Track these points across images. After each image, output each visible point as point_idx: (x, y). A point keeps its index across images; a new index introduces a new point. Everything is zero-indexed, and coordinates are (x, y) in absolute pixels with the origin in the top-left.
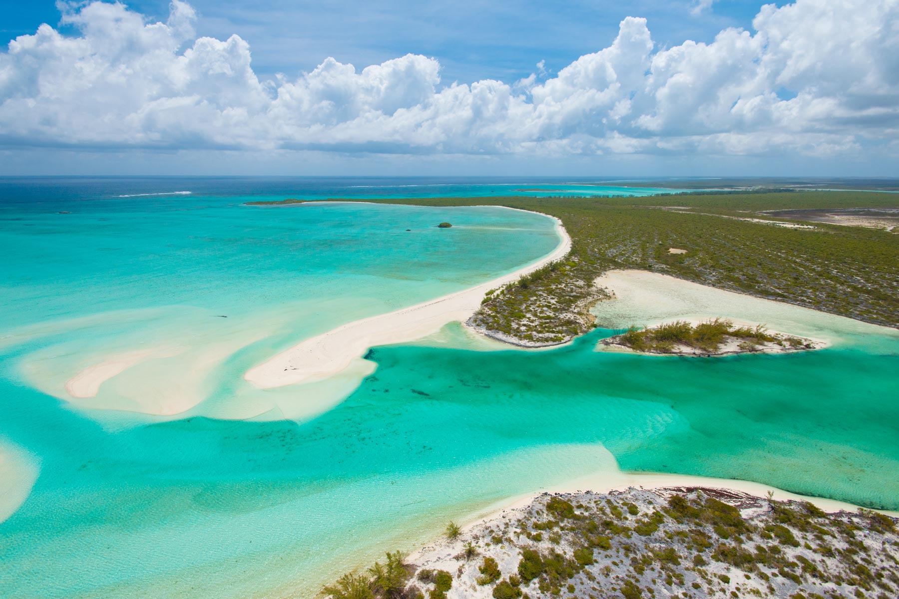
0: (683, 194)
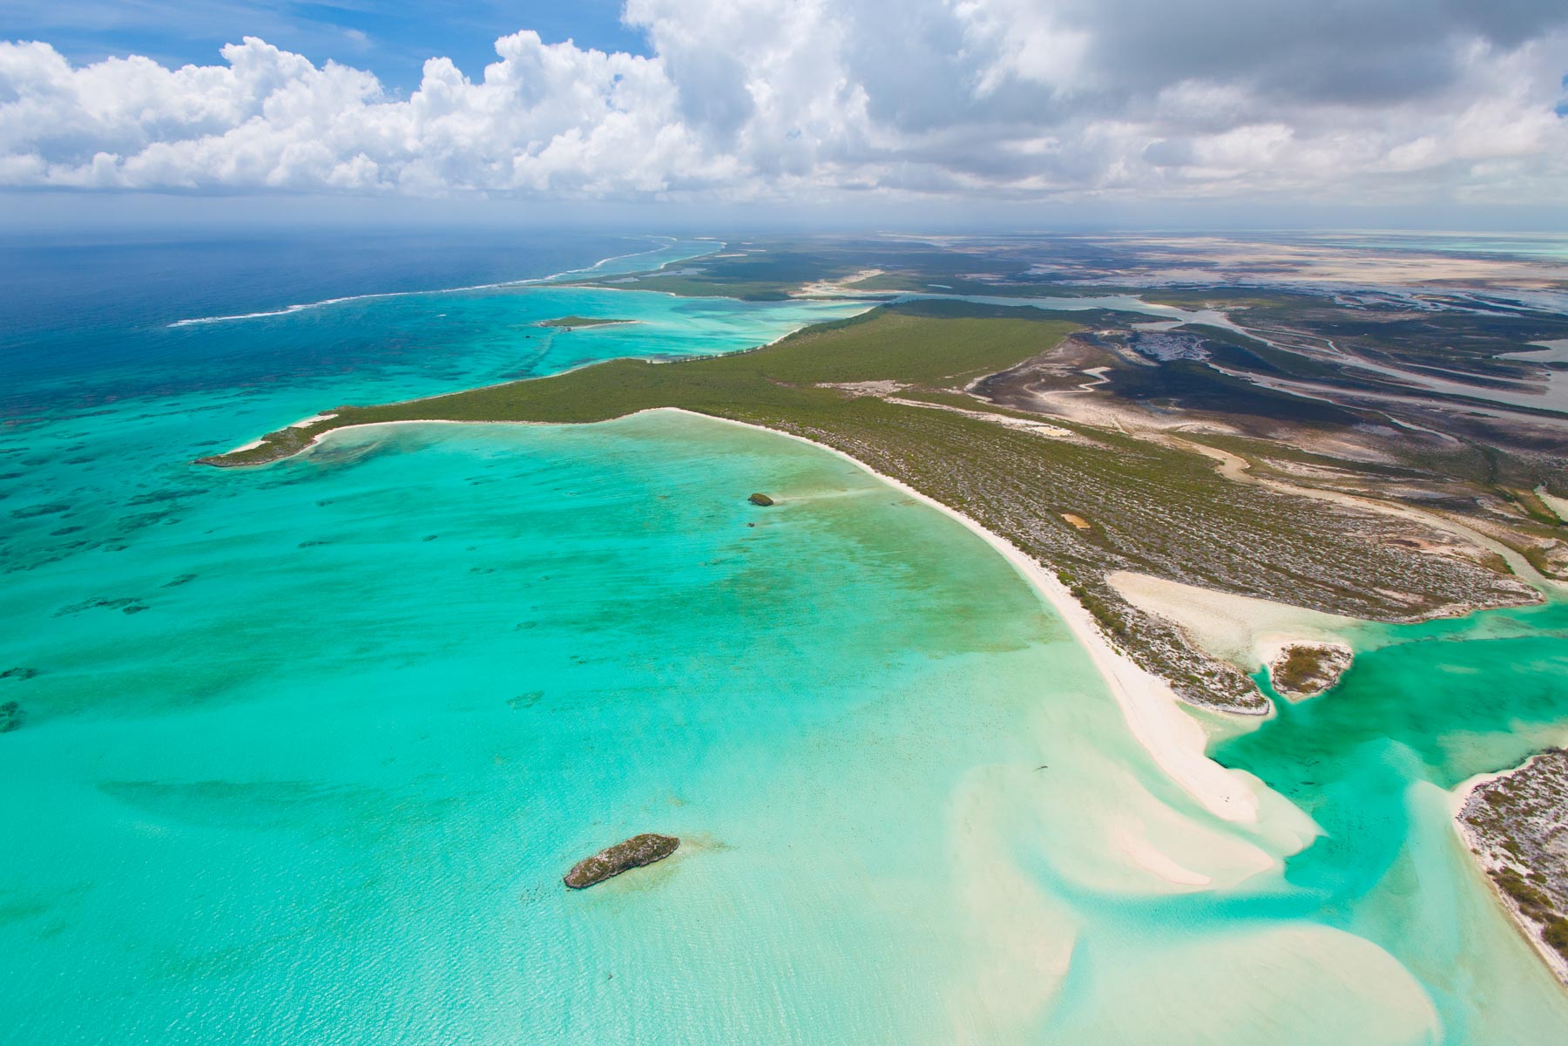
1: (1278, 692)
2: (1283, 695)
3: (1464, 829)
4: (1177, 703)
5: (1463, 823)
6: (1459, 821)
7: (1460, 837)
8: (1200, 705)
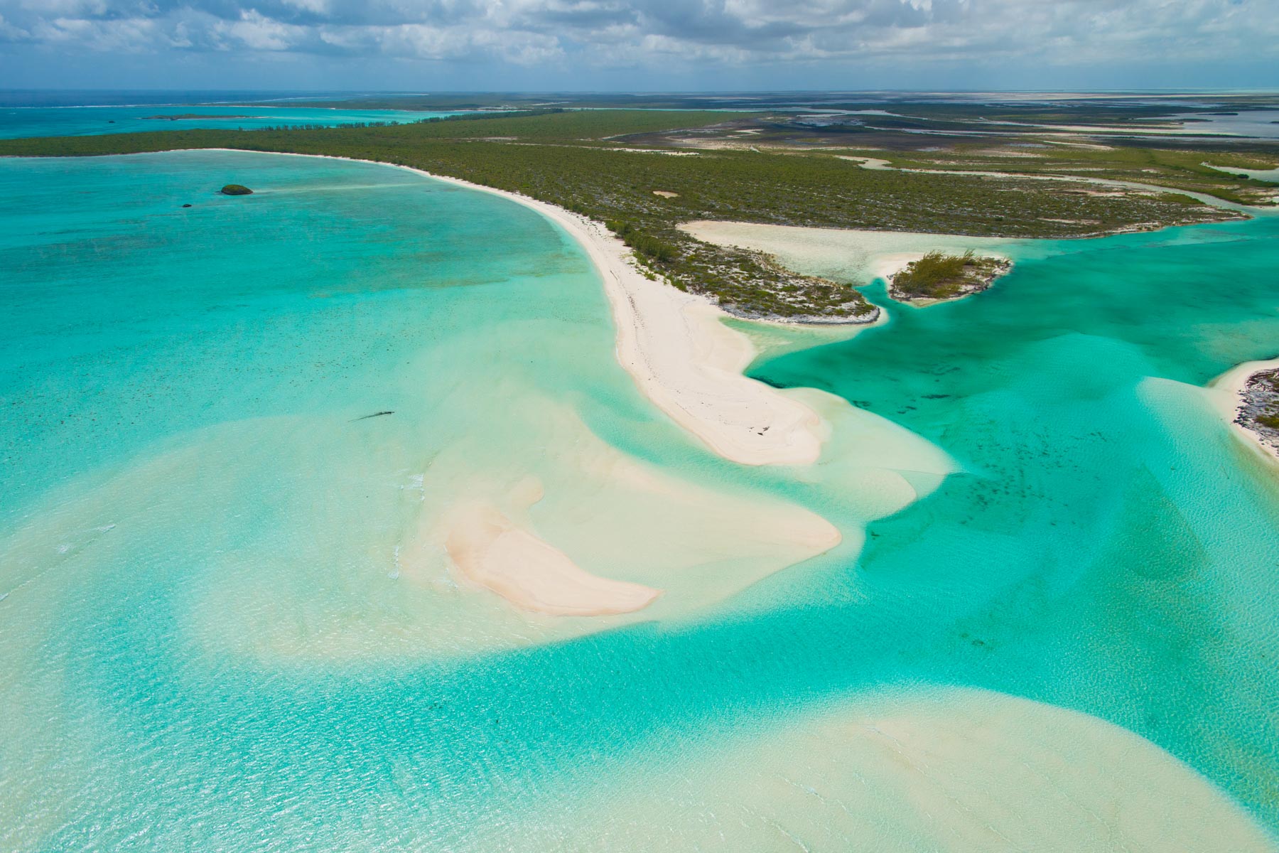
0: (453, 119)
1: (898, 301)
2: (904, 302)
3: (1259, 436)
4: (722, 319)
5: (1252, 428)
6: (1244, 425)
7: (1257, 451)
8: (762, 320)
